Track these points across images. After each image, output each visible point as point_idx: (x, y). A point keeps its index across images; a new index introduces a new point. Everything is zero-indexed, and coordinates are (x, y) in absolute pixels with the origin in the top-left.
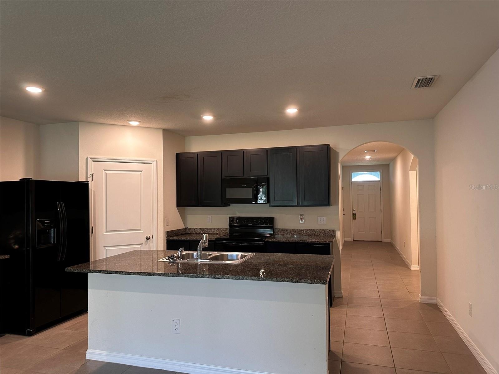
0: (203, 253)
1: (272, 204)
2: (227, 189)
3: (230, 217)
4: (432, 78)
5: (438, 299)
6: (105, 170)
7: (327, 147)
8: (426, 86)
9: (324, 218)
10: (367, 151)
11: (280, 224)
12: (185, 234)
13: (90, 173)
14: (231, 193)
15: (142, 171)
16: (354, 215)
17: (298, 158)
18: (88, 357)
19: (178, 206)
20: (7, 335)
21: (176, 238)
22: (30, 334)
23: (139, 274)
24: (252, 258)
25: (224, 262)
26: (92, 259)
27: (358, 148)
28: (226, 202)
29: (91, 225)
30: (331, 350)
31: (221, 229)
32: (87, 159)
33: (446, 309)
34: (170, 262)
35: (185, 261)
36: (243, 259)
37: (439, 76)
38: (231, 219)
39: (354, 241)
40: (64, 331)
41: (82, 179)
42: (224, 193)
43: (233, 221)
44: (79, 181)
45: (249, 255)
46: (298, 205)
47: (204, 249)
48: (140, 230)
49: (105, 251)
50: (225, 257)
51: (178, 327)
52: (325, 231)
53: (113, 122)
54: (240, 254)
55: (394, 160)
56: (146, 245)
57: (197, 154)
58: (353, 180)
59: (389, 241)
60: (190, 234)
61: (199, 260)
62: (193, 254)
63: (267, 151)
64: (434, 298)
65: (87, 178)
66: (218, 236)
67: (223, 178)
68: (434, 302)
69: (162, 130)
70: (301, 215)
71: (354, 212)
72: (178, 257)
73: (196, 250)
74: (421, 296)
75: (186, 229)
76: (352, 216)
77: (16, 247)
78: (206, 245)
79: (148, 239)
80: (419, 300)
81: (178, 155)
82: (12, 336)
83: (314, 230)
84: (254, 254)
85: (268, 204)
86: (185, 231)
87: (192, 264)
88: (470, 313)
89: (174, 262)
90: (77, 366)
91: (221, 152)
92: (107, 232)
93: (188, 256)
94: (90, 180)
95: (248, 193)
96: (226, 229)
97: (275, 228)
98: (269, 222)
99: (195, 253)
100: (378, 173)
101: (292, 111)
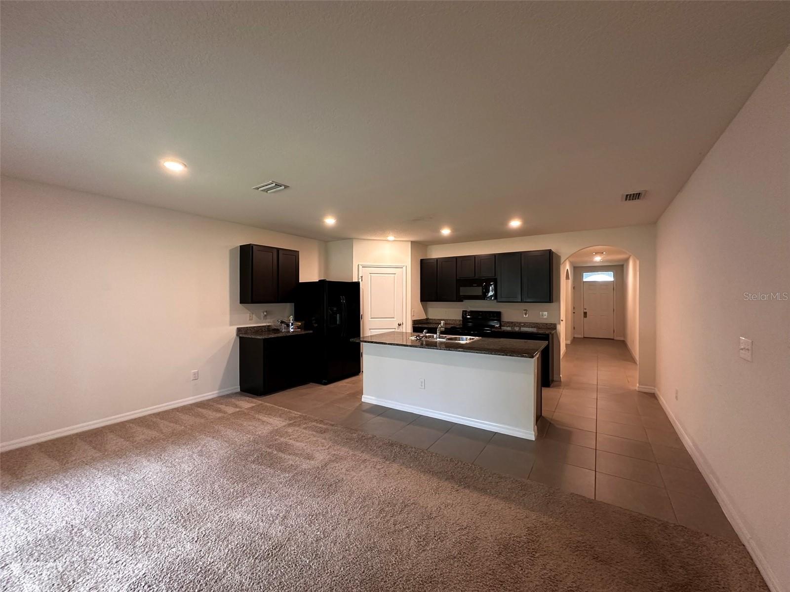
0: (441, 335)
1: (498, 300)
2: (461, 288)
3: (463, 311)
4: (640, 193)
5: (656, 389)
6: (370, 273)
7: (550, 252)
8: (635, 199)
9: (546, 313)
10: (596, 253)
11: (506, 318)
12: (426, 323)
13: (360, 275)
14: (464, 291)
15: (395, 274)
16: (585, 314)
17: (523, 262)
18: (363, 400)
19: (422, 300)
20: (311, 383)
21: (420, 326)
22: (325, 384)
23: (397, 345)
24: (478, 341)
25: (456, 341)
26: (361, 336)
27: (582, 251)
28: (460, 299)
29: (361, 313)
30: (543, 415)
31: (455, 320)
32: (358, 265)
33: (661, 397)
34: (418, 340)
35: (428, 339)
36: (472, 341)
37: (646, 191)
38: (465, 313)
39: (584, 337)
40: (345, 384)
41: (355, 280)
42: (458, 291)
43: (466, 314)
44: (354, 281)
45: (476, 338)
46: (522, 302)
47: (442, 333)
48: (393, 318)
49: (370, 332)
50: (458, 339)
51: (423, 384)
52: (547, 324)
53: (369, 238)
54: (469, 337)
55: (627, 260)
56: (398, 329)
57: (437, 260)
58: (584, 280)
59: (622, 339)
60: (431, 323)
61: (438, 339)
62: (433, 336)
63: (495, 256)
64: (652, 388)
65: (358, 279)
66: (452, 326)
67: (458, 278)
68: (652, 391)
69: (410, 243)
70: (525, 310)
71: (585, 311)
72: (423, 337)
73: (436, 333)
74: (639, 384)
75: (427, 319)
76: (583, 314)
77: (316, 325)
78: (443, 329)
79: (399, 325)
80: (637, 389)
81: (422, 260)
82: (314, 384)
83: (537, 323)
84: (481, 338)
85: (495, 301)
86: (427, 321)
87: (434, 342)
88: (676, 397)
89: (420, 339)
90: (358, 404)
91: (456, 258)
92: (371, 318)
93: (430, 337)
94: (360, 281)
95: (478, 291)
96: (460, 320)
97: (502, 320)
98: (497, 315)
99: (435, 336)
100: (612, 273)
101: (515, 224)
